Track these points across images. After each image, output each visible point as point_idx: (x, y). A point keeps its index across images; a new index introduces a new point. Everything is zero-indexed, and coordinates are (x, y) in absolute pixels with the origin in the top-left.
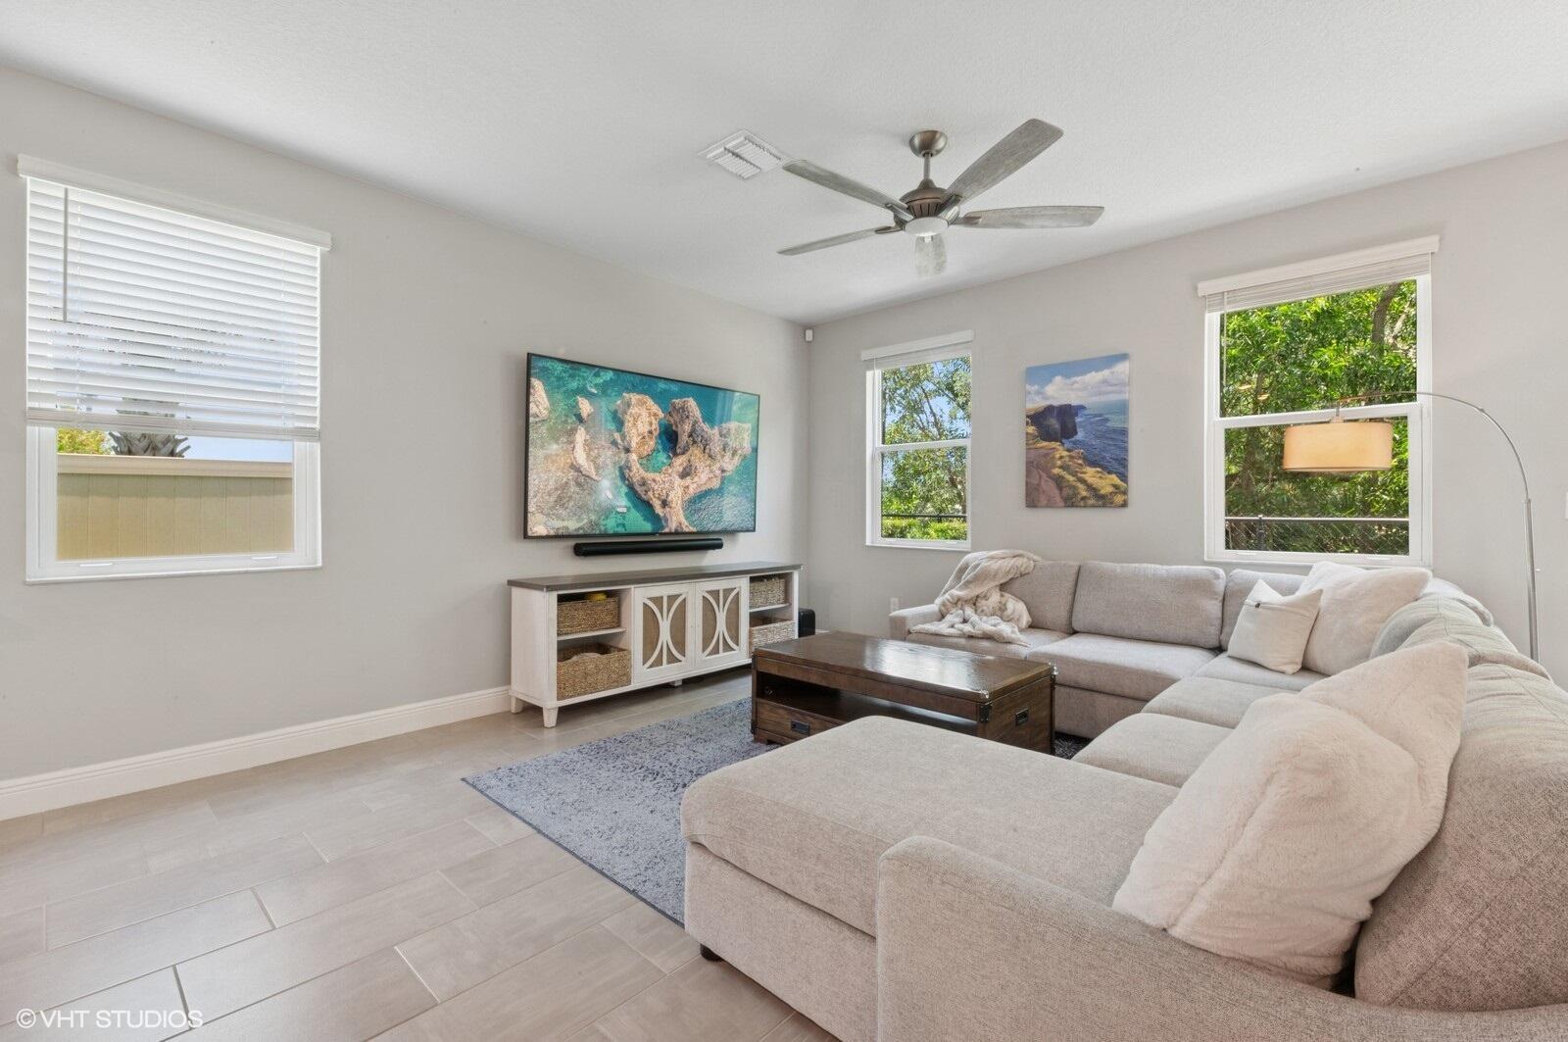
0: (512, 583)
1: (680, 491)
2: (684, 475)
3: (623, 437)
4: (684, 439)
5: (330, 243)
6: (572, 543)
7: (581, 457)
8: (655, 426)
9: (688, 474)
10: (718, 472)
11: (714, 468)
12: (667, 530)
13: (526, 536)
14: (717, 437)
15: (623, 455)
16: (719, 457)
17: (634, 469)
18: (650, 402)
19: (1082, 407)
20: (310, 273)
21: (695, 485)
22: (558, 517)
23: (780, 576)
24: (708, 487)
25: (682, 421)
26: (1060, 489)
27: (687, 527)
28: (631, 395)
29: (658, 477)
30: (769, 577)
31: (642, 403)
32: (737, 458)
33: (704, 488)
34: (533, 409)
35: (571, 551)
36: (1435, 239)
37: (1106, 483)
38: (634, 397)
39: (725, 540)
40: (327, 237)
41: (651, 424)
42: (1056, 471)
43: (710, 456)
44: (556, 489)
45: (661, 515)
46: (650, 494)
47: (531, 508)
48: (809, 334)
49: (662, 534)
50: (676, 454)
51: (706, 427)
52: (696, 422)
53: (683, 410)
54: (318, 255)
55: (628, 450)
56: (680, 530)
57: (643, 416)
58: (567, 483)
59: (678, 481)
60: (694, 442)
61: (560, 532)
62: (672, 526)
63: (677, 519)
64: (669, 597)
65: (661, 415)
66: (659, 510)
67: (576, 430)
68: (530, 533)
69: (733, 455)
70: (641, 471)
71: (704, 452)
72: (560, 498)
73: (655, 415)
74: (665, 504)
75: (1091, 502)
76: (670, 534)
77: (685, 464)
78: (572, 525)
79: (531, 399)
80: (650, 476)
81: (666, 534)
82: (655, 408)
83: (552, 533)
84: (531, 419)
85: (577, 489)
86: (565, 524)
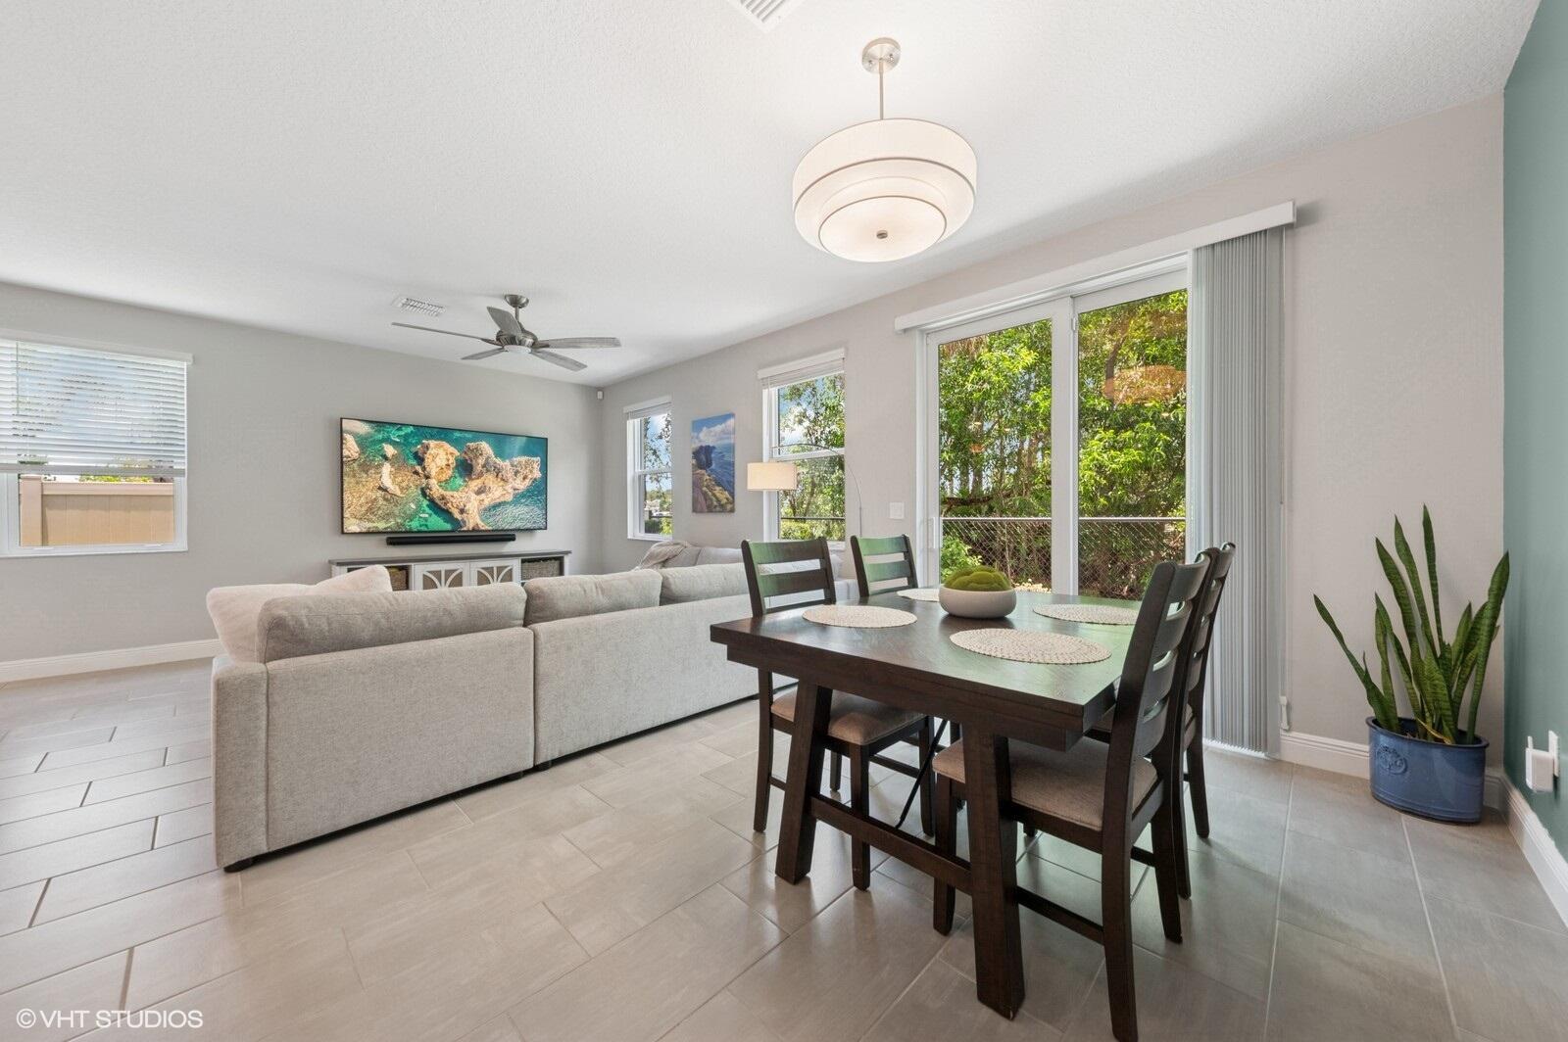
0: (331, 562)
1: (476, 504)
2: (479, 492)
3: (424, 469)
4: (479, 468)
5: (192, 360)
6: (385, 537)
7: (387, 482)
8: (452, 460)
9: (483, 492)
10: (510, 491)
11: (507, 488)
12: (465, 529)
13: (343, 533)
14: (509, 467)
15: (424, 480)
16: (511, 480)
17: (434, 489)
18: (446, 445)
19: (714, 447)
20: (179, 384)
21: (488, 500)
22: (369, 520)
23: (555, 559)
24: (502, 499)
25: (476, 457)
26: (706, 500)
27: (483, 526)
28: (430, 442)
29: (455, 494)
30: (545, 560)
31: (437, 446)
32: (527, 480)
33: (498, 501)
34: (346, 452)
35: (385, 542)
36: (843, 350)
37: (723, 496)
38: (432, 443)
39: (517, 534)
40: (190, 356)
41: (448, 460)
42: (704, 489)
43: (503, 480)
44: (367, 503)
45: (460, 519)
46: (449, 505)
47: (347, 514)
48: (600, 394)
49: (460, 531)
50: (471, 479)
51: (498, 461)
52: (488, 458)
53: (477, 453)
54: (185, 367)
55: (427, 477)
56: (476, 528)
57: (440, 456)
58: (375, 499)
59: (473, 496)
60: (488, 471)
61: (371, 530)
62: (470, 525)
63: (474, 520)
64: (446, 571)
65: (457, 454)
66: (457, 515)
67: (382, 465)
68: (345, 531)
69: (524, 478)
70: (440, 490)
71: (497, 476)
72: (370, 509)
73: (451, 454)
74: (462, 511)
75: (718, 509)
76: (468, 531)
77: (480, 486)
78: (381, 525)
79: (344, 446)
80: (447, 494)
81: (464, 531)
82: (452, 449)
83: (364, 530)
84: (345, 459)
85: (385, 503)
86: (375, 525)
